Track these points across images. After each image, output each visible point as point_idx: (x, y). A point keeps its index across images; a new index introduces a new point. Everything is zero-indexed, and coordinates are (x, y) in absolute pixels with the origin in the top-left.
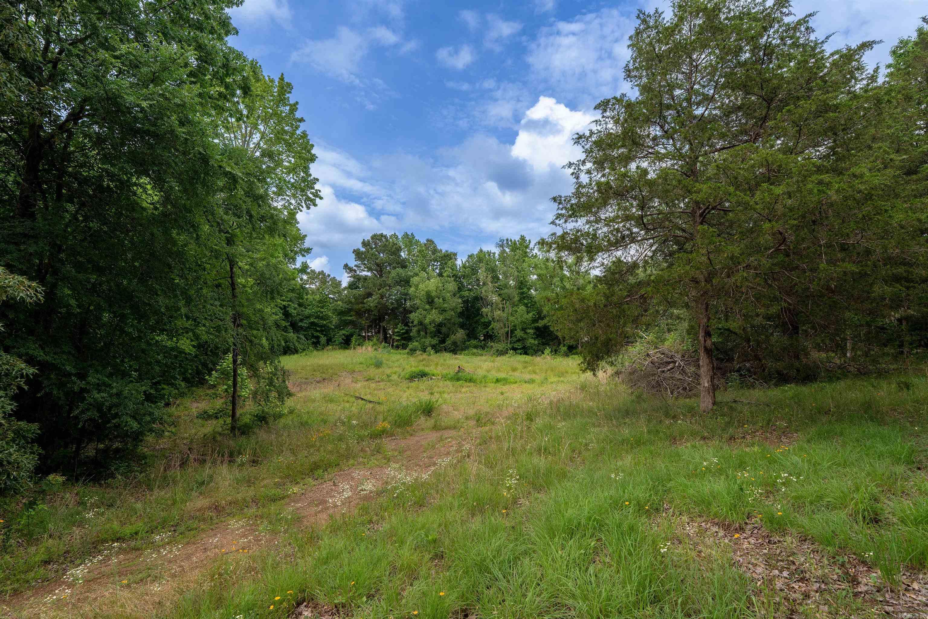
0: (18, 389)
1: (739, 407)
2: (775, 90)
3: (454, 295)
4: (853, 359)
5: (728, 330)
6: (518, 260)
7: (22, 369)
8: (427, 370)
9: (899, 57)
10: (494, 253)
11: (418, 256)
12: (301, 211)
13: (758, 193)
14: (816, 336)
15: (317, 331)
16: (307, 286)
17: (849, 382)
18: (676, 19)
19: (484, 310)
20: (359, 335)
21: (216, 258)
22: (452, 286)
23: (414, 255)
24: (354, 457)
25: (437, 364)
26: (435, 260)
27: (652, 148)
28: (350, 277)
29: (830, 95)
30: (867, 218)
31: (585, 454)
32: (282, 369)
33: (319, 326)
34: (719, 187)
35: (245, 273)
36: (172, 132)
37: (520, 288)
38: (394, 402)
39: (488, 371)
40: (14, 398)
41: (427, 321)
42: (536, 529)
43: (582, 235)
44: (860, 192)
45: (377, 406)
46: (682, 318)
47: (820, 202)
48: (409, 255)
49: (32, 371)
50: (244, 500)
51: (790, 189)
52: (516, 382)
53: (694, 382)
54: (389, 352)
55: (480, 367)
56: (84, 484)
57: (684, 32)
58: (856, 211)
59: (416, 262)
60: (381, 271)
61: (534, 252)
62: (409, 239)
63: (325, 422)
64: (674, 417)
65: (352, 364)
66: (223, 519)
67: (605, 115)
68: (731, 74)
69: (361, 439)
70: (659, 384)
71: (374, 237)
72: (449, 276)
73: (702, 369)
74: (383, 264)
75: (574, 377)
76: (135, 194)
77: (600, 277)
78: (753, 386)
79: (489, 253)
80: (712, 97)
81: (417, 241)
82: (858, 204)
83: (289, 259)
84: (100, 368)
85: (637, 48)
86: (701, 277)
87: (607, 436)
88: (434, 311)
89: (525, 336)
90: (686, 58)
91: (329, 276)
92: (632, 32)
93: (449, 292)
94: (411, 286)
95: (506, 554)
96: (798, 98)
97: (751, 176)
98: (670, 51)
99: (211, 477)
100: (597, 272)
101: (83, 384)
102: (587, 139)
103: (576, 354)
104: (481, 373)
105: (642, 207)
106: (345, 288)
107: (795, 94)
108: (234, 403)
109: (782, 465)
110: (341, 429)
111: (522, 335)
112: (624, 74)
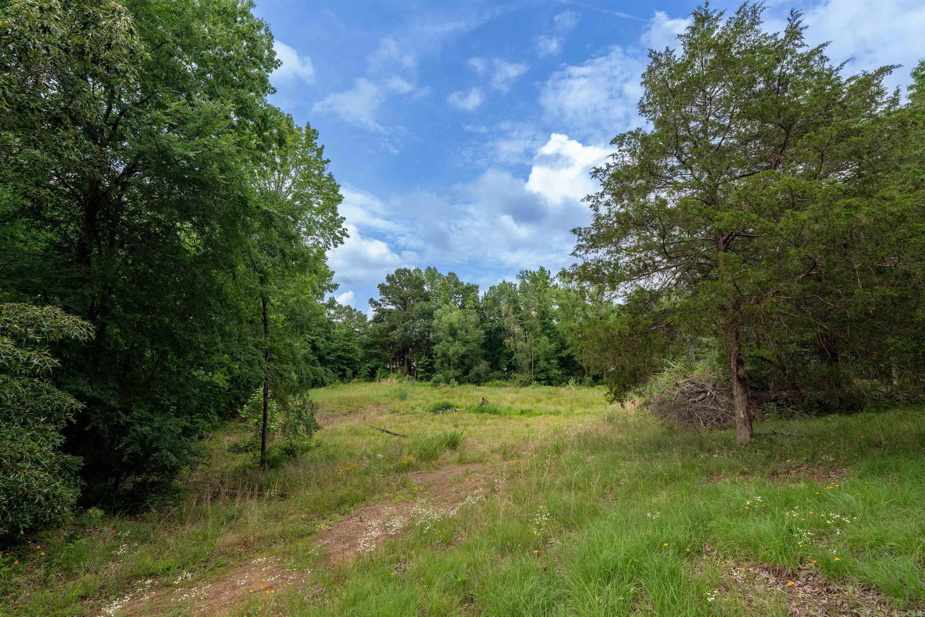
0: (67, 423)
1: (780, 440)
2: (793, 118)
3: (477, 326)
4: (901, 387)
5: (762, 358)
6: (540, 290)
7: (72, 404)
8: (450, 401)
9: (921, 78)
10: (516, 285)
11: (440, 289)
12: (329, 249)
13: (783, 219)
14: (858, 363)
15: (343, 364)
16: (334, 320)
17: (899, 412)
18: (687, 56)
19: (507, 341)
20: (384, 368)
21: (250, 296)
22: (474, 318)
23: (436, 289)
24: (380, 492)
25: (461, 396)
26: (457, 293)
27: (670, 178)
28: (375, 311)
29: (851, 120)
30: (902, 241)
31: (617, 490)
32: (311, 402)
33: (345, 359)
34: (741, 215)
35: (277, 310)
36: (214, 179)
37: (542, 318)
38: (418, 435)
39: (513, 403)
40: (63, 432)
41: (451, 352)
42: (570, 571)
43: (603, 265)
44: (892, 214)
45: (402, 439)
46: (711, 347)
47: (849, 226)
48: (432, 288)
49: (80, 405)
50: (273, 535)
51: (816, 214)
52: (541, 414)
53: (728, 413)
54: (413, 384)
55: (504, 399)
56: (121, 518)
57: (696, 67)
58: (891, 234)
59: (438, 295)
60: (405, 304)
61: (555, 283)
62: (432, 273)
63: (351, 455)
64: (709, 451)
65: (377, 396)
66: (252, 556)
67: (621, 148)
68: (747, 104)
69: (386, 473)
70: (690, 415)
71: (398, 272)
72: (471, 308)
73: (736, 400)
74: (407, 297)
75: (601, 408)
76: (178, 238)
77: (623, 306)
78: (792, 416)
79: (510, 285)
80: (729, 127)
81: (440, 275)
82: (891, 226)
83: (317, 295)
84: (142, 403)
85: (650, 85)
86: (729, 305)
87: (639, 471)
88: (457, 342)
89: (548, 366)
90: (700, 91)
91: (355, 310)
92: (645, 70)
93: (471, 324)
94: (434, 319)
95: (540, 599)
96: (818, 124)
97: (775, 202)
98: (683, 85)
99: (240, 511)
100: (620, 301)
101: (128, 419)
102: (605, 173)
103: (603, 383)
104: (505, 404)
105: (663, 236)
106: (371, 322)
107: (814, 121)
108: (263, 437)
109: (834, 504)
110: (367, 463)
111: (546, 365)
112: (638, 110)
